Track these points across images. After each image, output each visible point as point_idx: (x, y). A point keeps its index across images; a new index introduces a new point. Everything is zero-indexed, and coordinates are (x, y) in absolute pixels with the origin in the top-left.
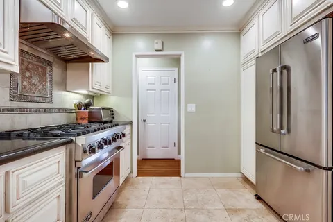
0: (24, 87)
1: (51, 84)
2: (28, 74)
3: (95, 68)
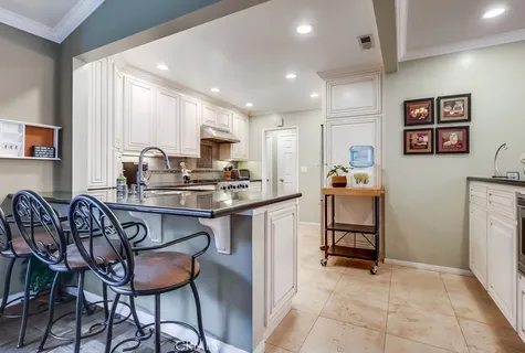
0: (201, 161)
1: (212, 157)
3: (235, 147)
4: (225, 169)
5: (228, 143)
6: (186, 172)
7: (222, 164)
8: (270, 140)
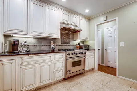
0: (64, 41)
1: (70, 39)
2: (65, 38)
3: (80, 33)
4: (77, 44)
5: (78, 31)
6: (53, 46)
7: (76, 42)
8: (100, 32)
